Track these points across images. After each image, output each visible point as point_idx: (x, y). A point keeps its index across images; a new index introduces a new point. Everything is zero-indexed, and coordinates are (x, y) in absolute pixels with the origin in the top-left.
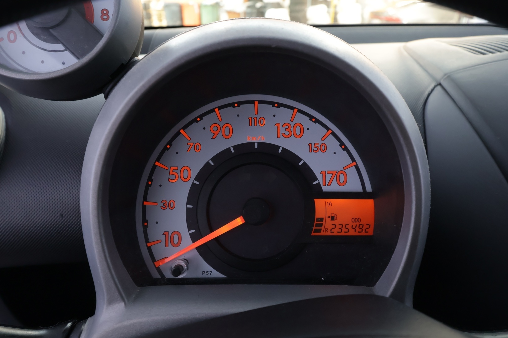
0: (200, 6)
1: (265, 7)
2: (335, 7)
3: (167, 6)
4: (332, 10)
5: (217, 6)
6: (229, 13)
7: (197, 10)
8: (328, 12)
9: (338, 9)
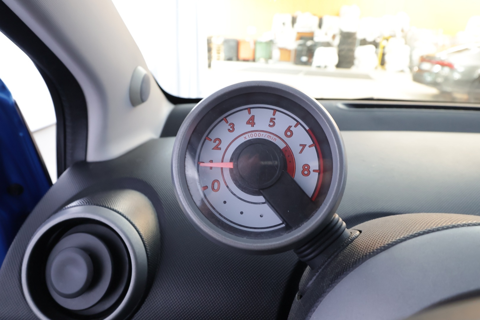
0: (255, 43)
1: (315, 45)
2: (384, 48)
3: (226, 42)
4: (380, 51)
5: (270, 43)
6: (282, 49)
7: (252, 46)
8: (376, 53)
9: (387, 50)
